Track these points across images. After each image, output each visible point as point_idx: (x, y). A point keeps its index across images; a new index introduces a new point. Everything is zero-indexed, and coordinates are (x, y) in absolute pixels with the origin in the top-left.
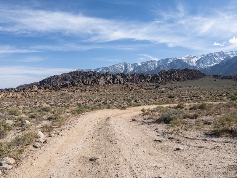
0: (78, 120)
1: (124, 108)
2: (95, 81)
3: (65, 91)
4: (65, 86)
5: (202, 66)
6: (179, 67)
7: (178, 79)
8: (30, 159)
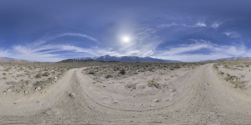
0: (68, 72)
1: (79, 68)
2: (72, 61)
3: (66, 63)
4: (66, 62)
5: (94, 59)
6: (90, 59)
7: (90, 61)
8: (46, 89)
